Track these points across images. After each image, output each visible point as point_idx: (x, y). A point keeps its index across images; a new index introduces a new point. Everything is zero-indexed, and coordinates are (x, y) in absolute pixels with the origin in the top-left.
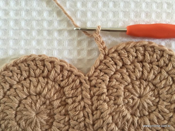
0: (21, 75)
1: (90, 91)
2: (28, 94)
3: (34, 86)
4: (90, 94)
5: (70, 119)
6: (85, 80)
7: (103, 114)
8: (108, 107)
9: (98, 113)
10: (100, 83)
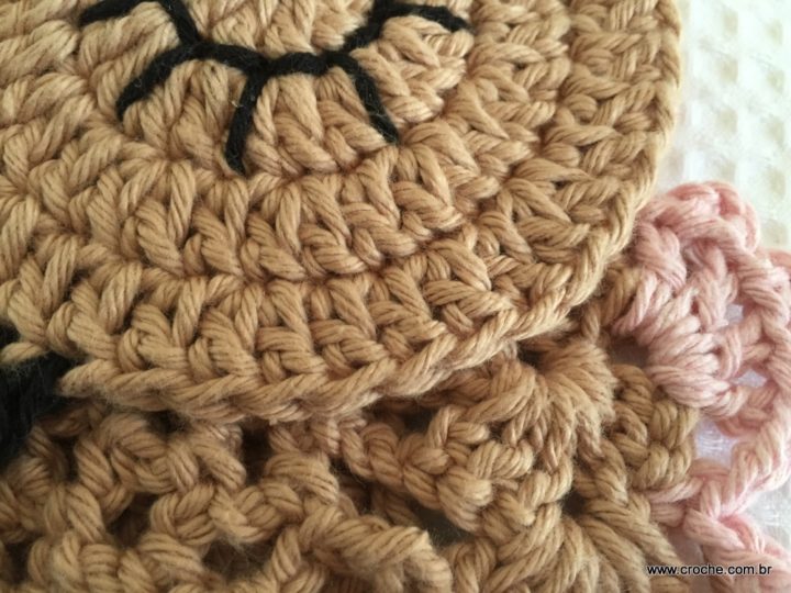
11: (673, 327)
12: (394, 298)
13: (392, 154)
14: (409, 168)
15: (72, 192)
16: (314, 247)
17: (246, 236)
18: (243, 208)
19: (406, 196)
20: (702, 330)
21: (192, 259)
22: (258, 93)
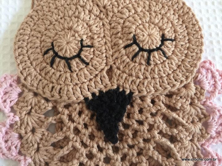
0: (59, 15)
1: (110, 32)
2: (63, 29)
3: (68, 23)
4: (110, 34)
5: (94, 51)
6: (106, 22)
7: (119, 47)
8: (123, 43)
9: (116, 47)
10: (117, 25)
11: (203, 80)
12: (170, 79)
13: (167, 61)
14: (170, 63)
15: (129, 71)
16: (159, 74)
17: (151, 73)
18: (150, 70)
19: (170, 66)
20: (207, 80)
21: (145, 77)
22: (150, 55)
